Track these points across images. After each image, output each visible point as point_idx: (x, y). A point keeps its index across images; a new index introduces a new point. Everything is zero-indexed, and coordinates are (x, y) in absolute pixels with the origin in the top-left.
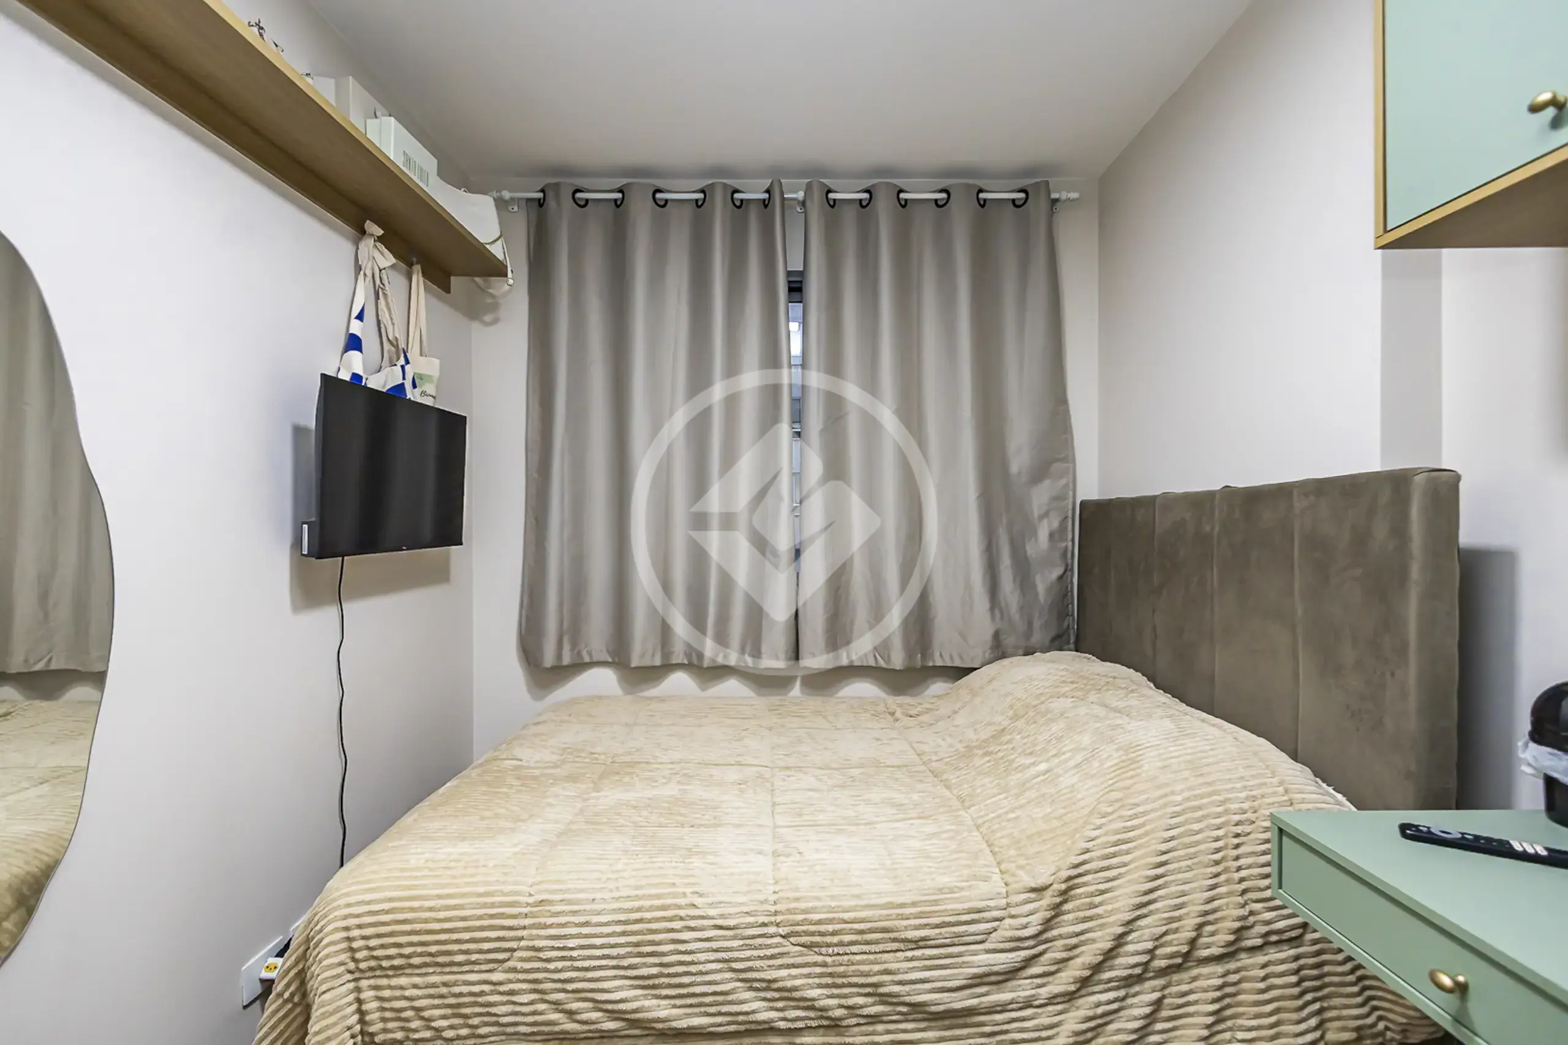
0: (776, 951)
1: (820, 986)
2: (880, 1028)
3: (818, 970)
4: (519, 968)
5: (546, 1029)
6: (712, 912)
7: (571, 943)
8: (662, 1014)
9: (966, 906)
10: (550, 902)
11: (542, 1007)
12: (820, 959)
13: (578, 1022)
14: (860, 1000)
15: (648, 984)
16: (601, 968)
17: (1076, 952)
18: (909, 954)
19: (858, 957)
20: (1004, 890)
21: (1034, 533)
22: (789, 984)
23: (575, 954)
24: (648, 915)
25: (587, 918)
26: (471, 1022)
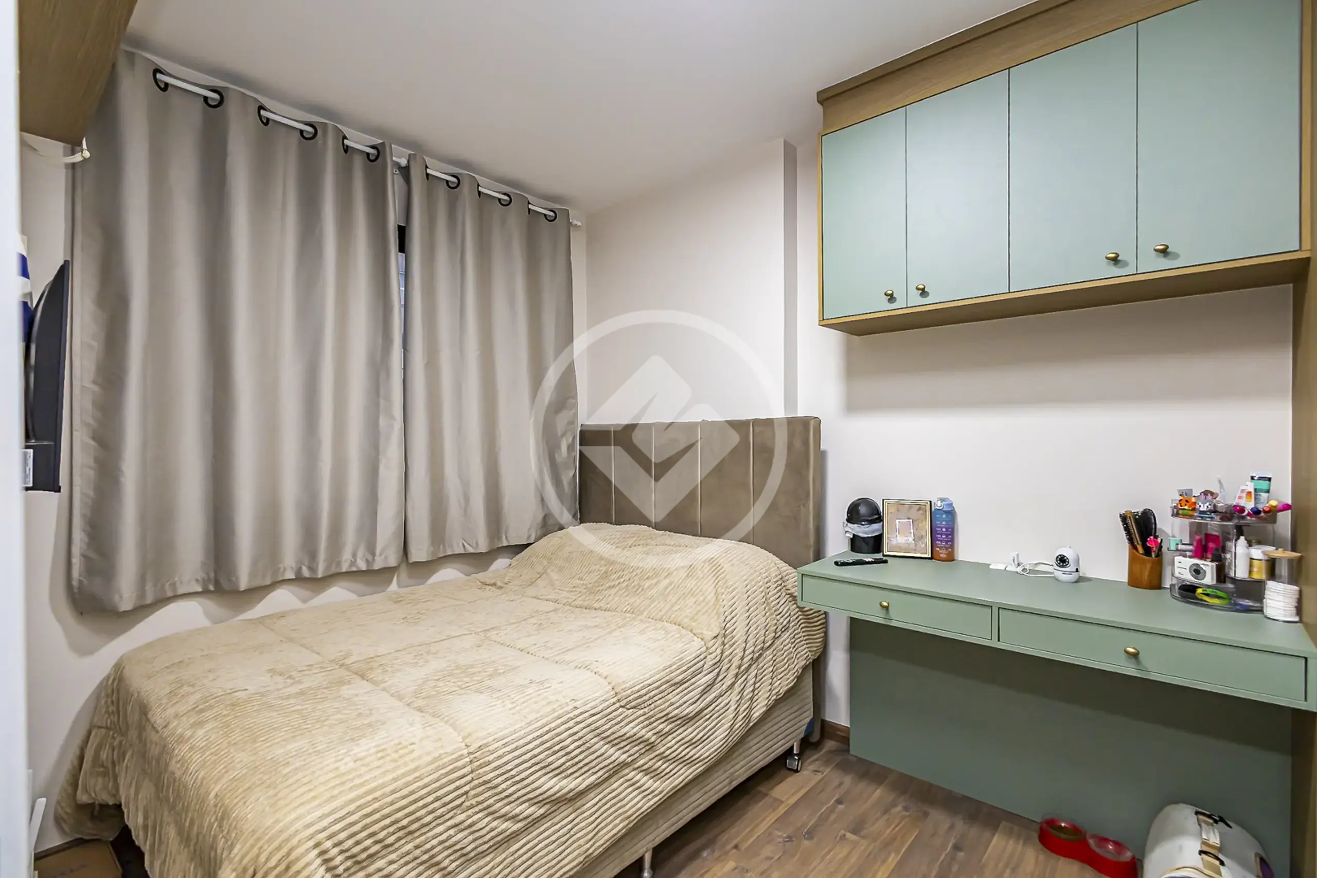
0: (622, 716)
1: (644, 728)
2: (670, 737)
3: (642, 718)
4: (474, 803)
5: (499, 838)
6: (587, 707)
7: (508, 767)
8: (572, 786)
9: (694, 655)
10: (487, 745)
11: (495, 824)
12: (641, 712)
13: (521, 820)
14: (661, 726)
15: (559, 772)
16: (531, 774)
17: (732, 662)
18: (677, 691)
19: (658, 702)
20: (703, 643)
21: (560, 448)
22: (631, 733)
23: (513, 773)
24: (553, 725)
25: (516, 744)
26: (442, 865)
